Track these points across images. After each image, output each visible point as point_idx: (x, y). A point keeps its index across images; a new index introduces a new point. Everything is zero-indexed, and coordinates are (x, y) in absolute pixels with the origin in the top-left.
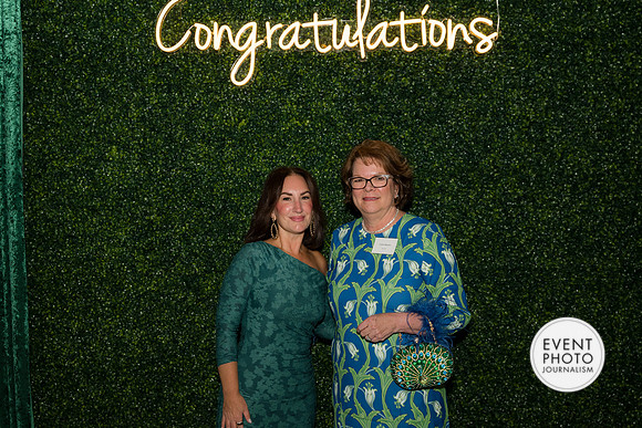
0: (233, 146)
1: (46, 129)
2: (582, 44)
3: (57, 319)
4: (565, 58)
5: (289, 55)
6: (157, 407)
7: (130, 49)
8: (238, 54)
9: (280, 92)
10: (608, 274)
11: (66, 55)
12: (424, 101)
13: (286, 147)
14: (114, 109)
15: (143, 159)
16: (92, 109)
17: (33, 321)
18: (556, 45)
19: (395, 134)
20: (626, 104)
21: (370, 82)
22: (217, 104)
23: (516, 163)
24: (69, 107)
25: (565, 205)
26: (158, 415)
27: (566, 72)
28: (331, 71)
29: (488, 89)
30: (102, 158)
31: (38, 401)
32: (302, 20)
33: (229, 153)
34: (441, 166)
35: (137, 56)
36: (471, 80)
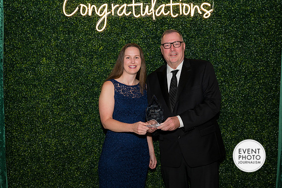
0: (97, 58)
1: (14, 50)
2: (249, 14)
3: (18, 134)
4: (242, 21)
5: (122, 18)
6: (63, 173)
7: (51, 15)
8: (99, 17)
9: (118, 34)
10: (260, 115)
11: (23, 17)
14: (44, 41)
15: (57, 63)
16: (35, 41)
17: (8, 135)
18: (238, 15)
20: (269, 41)
21: (157, 31)
22: (90, 40)
23: (220, 66)
24: (24, 40)
25: (242, 85)
26: (63, 176)
27: (242, 26)
28: (140, 25)
29: (208, 34)
30: (39, 63)
31: (10, 170)
32: (127, 3)
33: (95, 61)
35: (54, 18)
36: (201, 30)
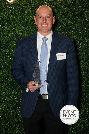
0: (8, 25)
9: (25, 5)
12: (76, 9)
13: (27, 26)
19: (66, 21)
21: (57, 2)
22: (2, 9)
33: (7, 28)
34: (82, 33)
